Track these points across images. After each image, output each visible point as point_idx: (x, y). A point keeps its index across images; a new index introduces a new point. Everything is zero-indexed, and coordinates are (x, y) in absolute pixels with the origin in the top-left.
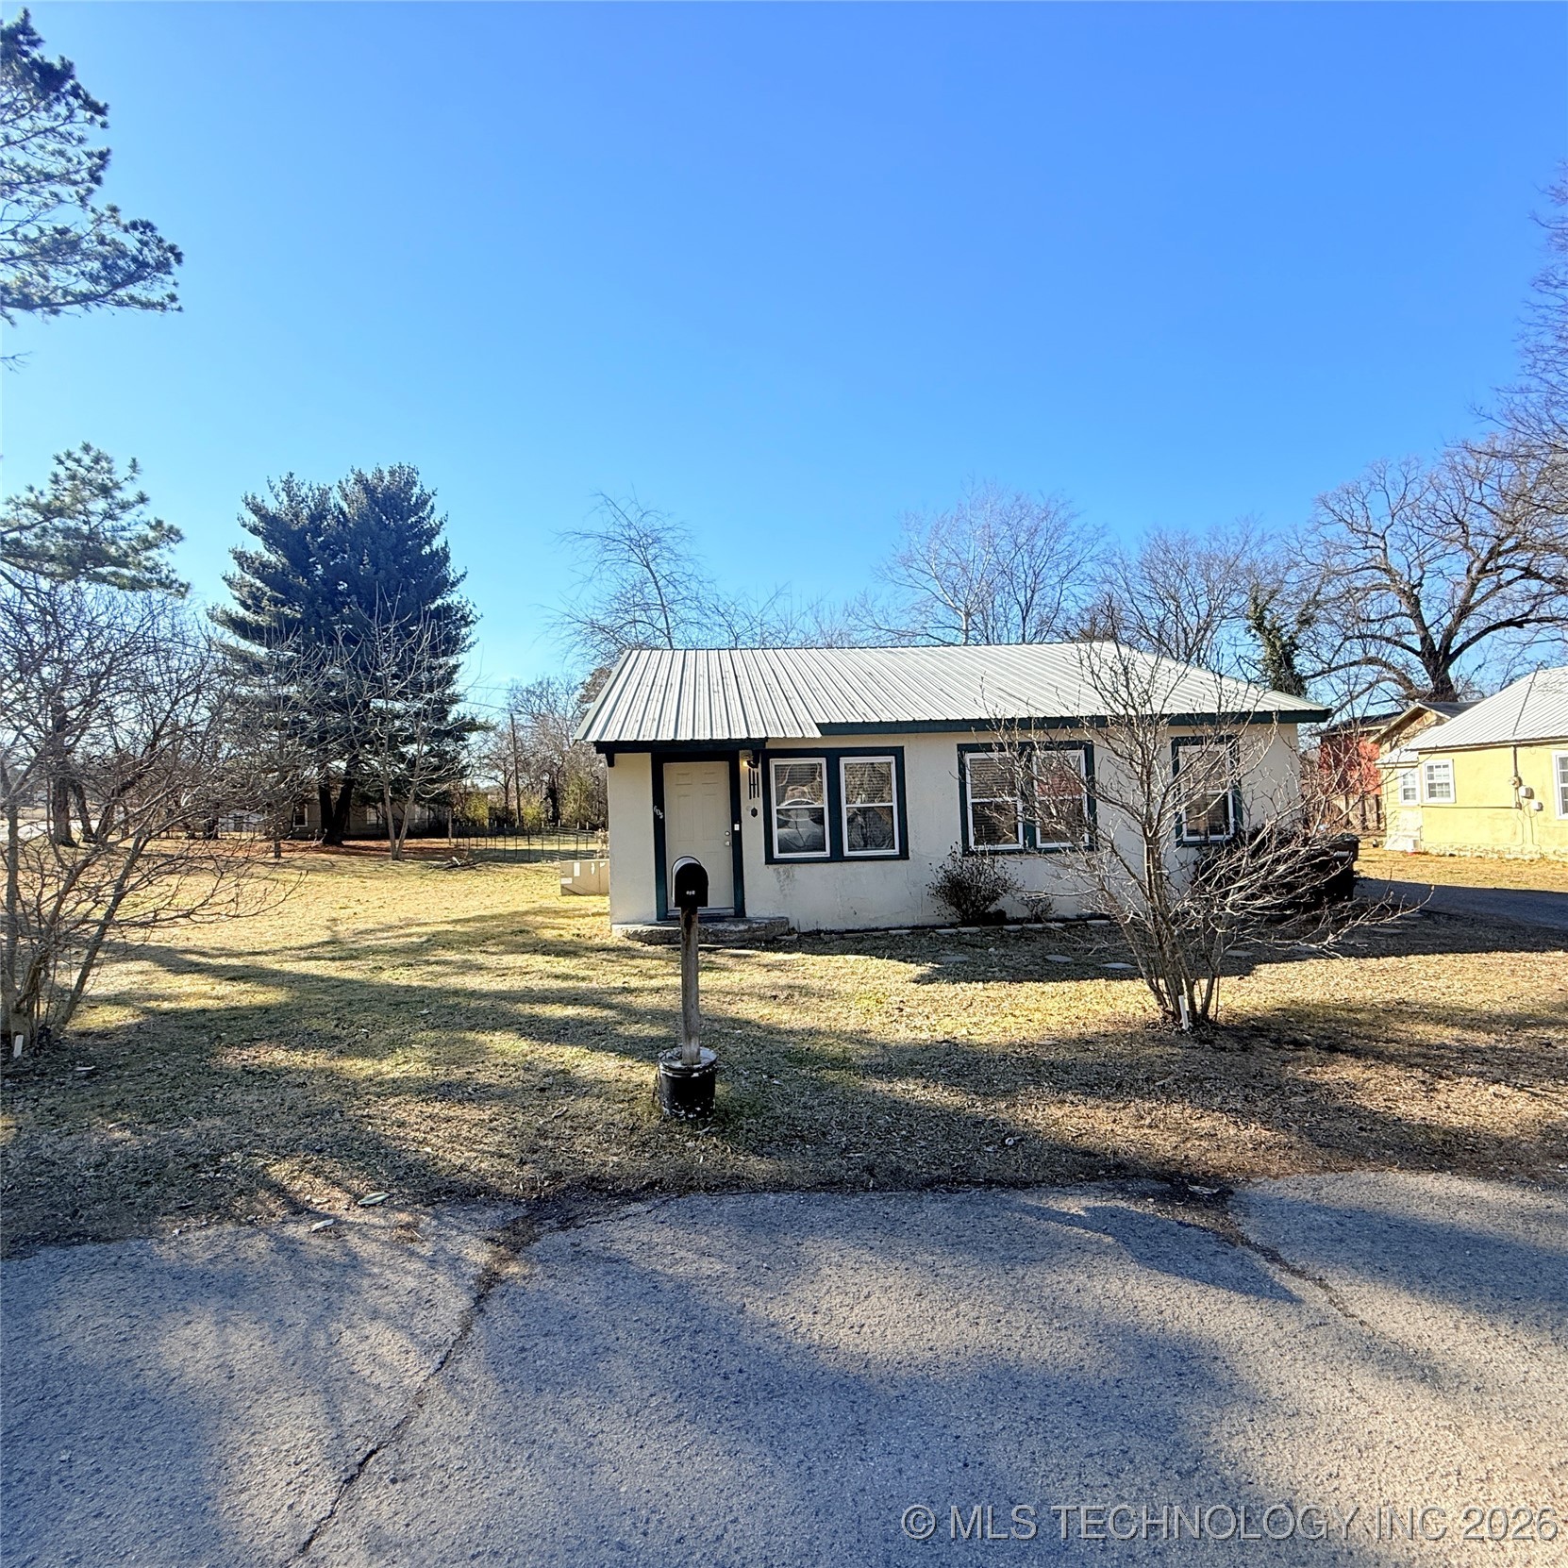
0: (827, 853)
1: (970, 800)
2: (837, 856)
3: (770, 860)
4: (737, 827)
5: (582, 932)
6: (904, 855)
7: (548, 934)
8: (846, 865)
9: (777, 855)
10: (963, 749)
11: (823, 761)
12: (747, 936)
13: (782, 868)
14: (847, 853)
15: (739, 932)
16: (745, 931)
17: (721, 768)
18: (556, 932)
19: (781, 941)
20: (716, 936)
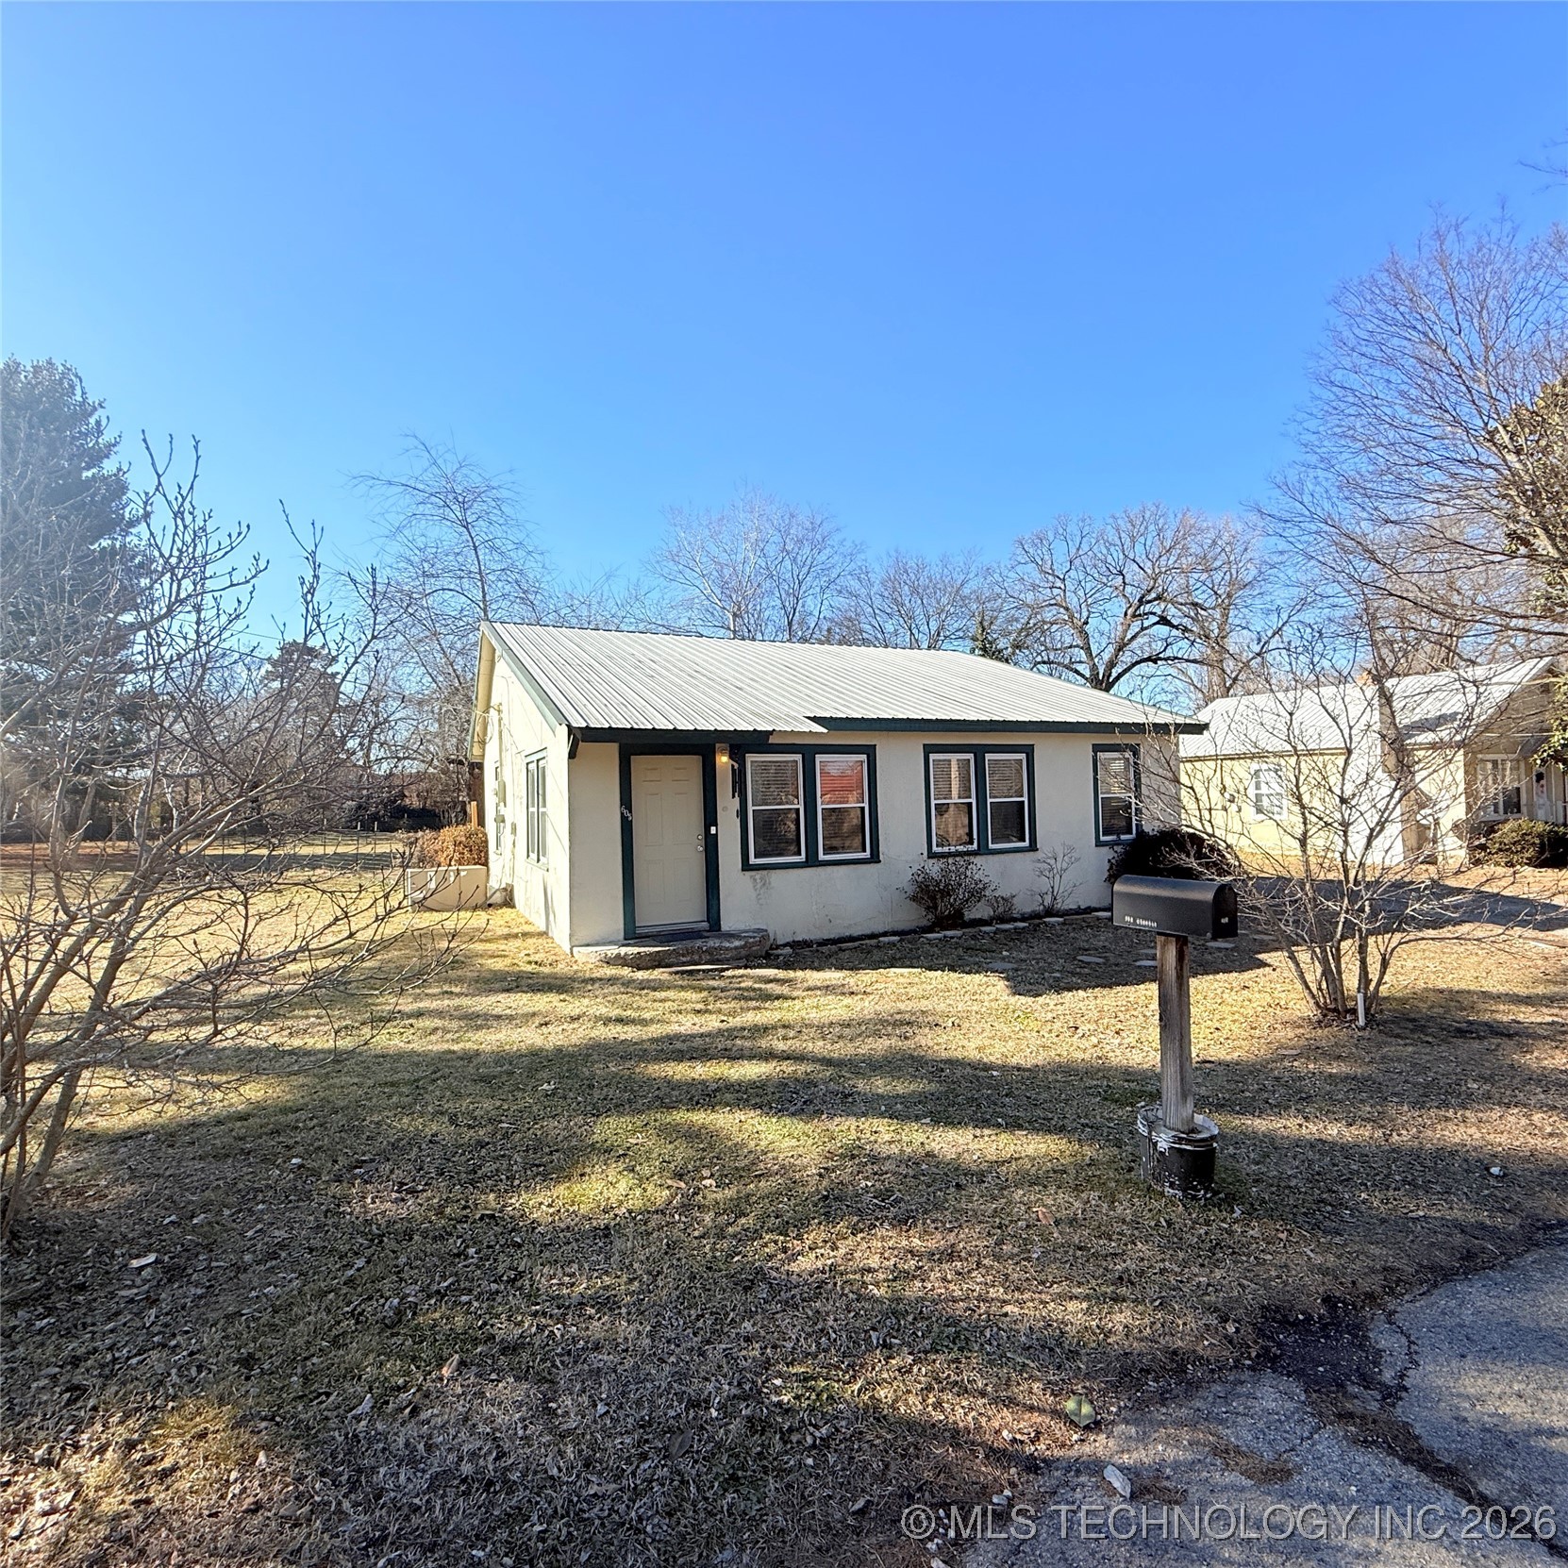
0: (802, 858)
1: (933, 802)
2: (812, 861)
3: (746, 866)
4: (713, 830)
5: (537, 958)
6: (875, 858)
7: (498, 965)
8: (820, 869)
9: (753, 860)
10: (929, 749)
11: (798, 757)
12: (743, 952)
13: (757, 875)
14: (822, 857)
15: (736, 948)
16: (742, 947)
17: (693, 764)
18: (508, 961)
19: (778, 956)
20: (711, 954)
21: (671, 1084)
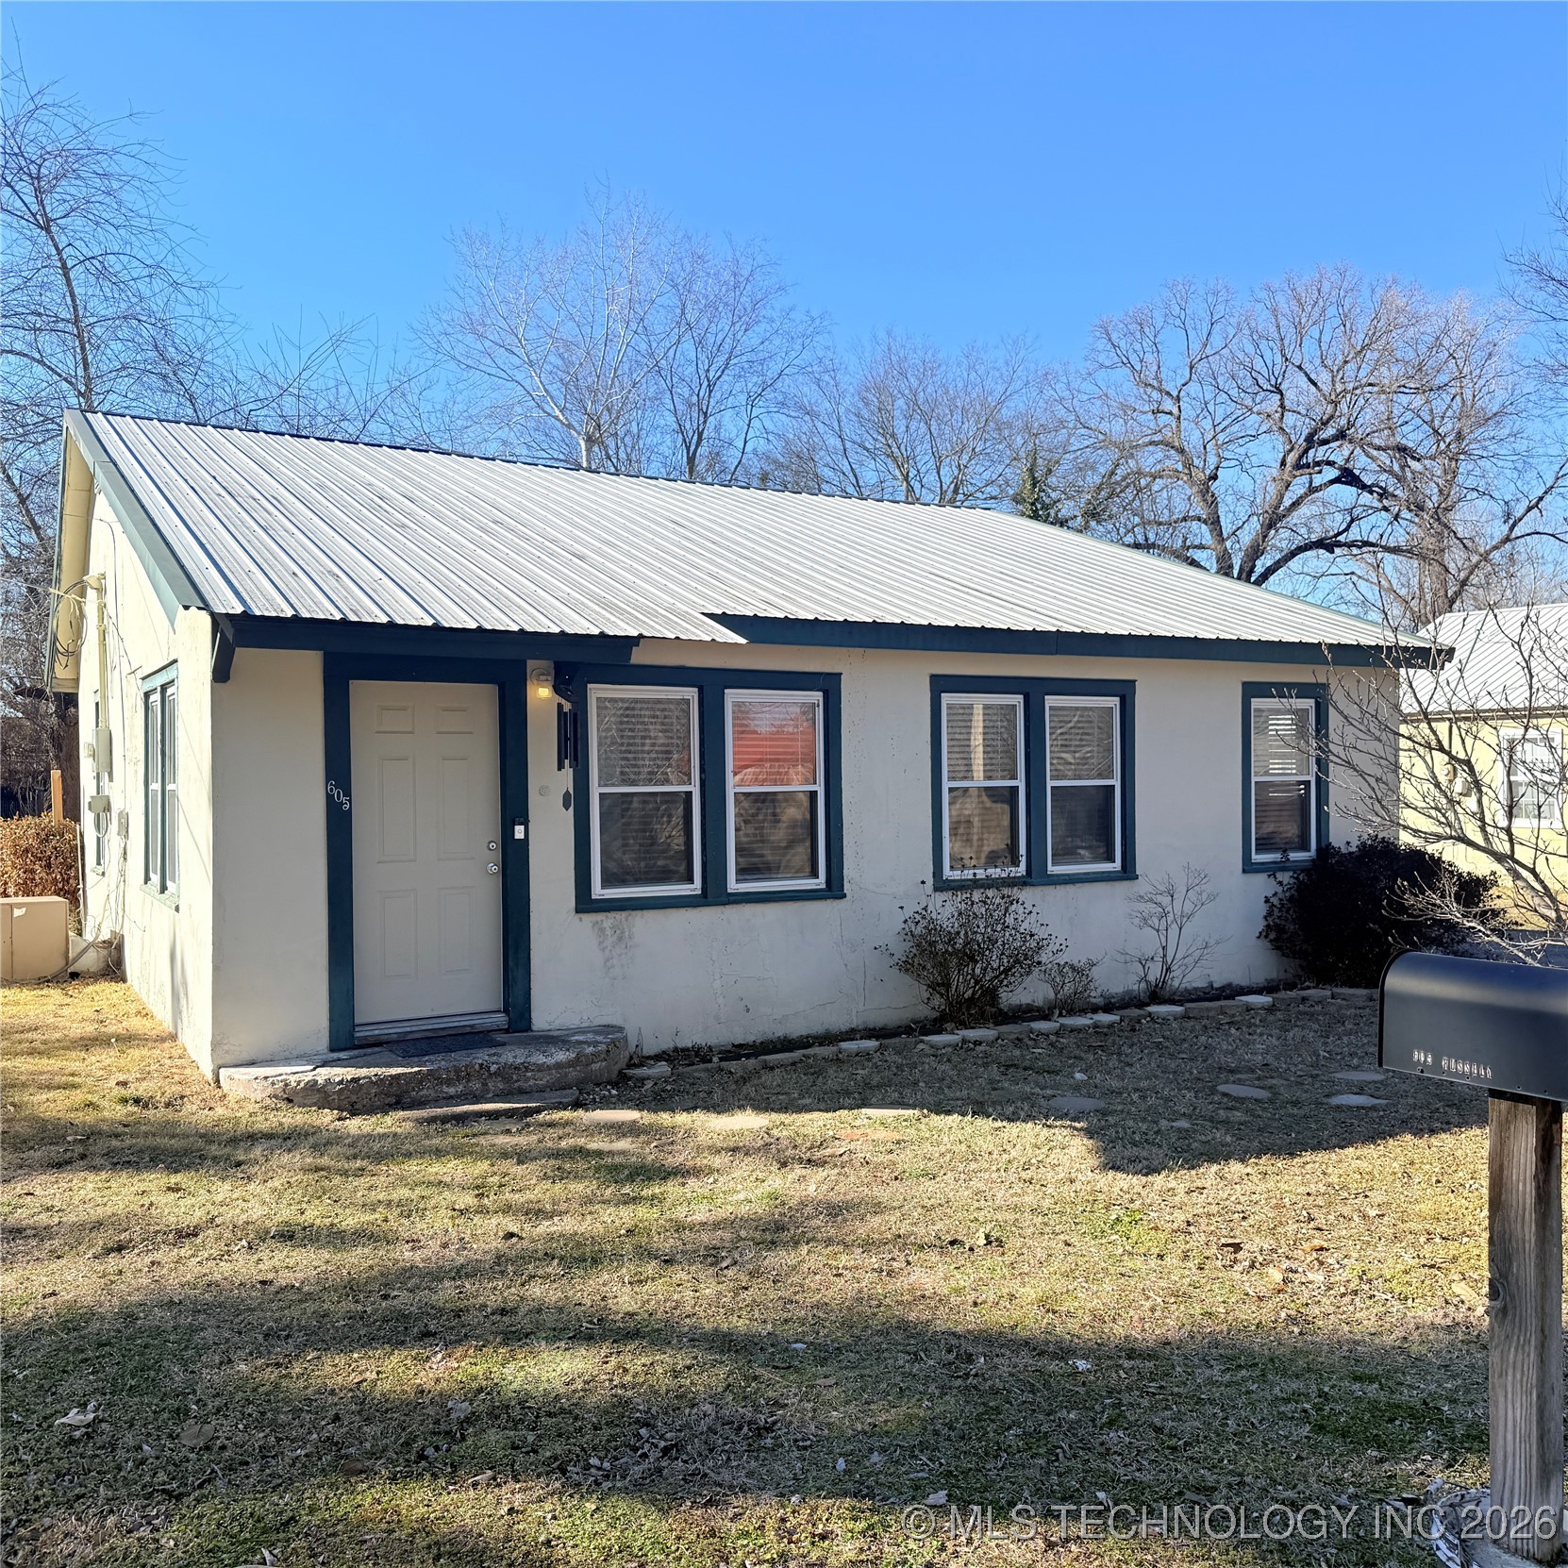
0: (695, 887)
1: (946, 785)
2: (714, 894)
3: (585, 903)
4: (519, 832)
5: (141, 1090)
6: (834, 889)
7: (52, 1105)
9: (598, 891)
10: (941, 684)
11: (691, 693)
12: (573, 1074)
13: (608, 920)
14: (733, 885)
15: (558, 1066)
16: (571, 1064)
17: (479, 700)
18: (78, 1097)
19: (642, 1080)
20: (507, 1079)
21: (367, 1406)
